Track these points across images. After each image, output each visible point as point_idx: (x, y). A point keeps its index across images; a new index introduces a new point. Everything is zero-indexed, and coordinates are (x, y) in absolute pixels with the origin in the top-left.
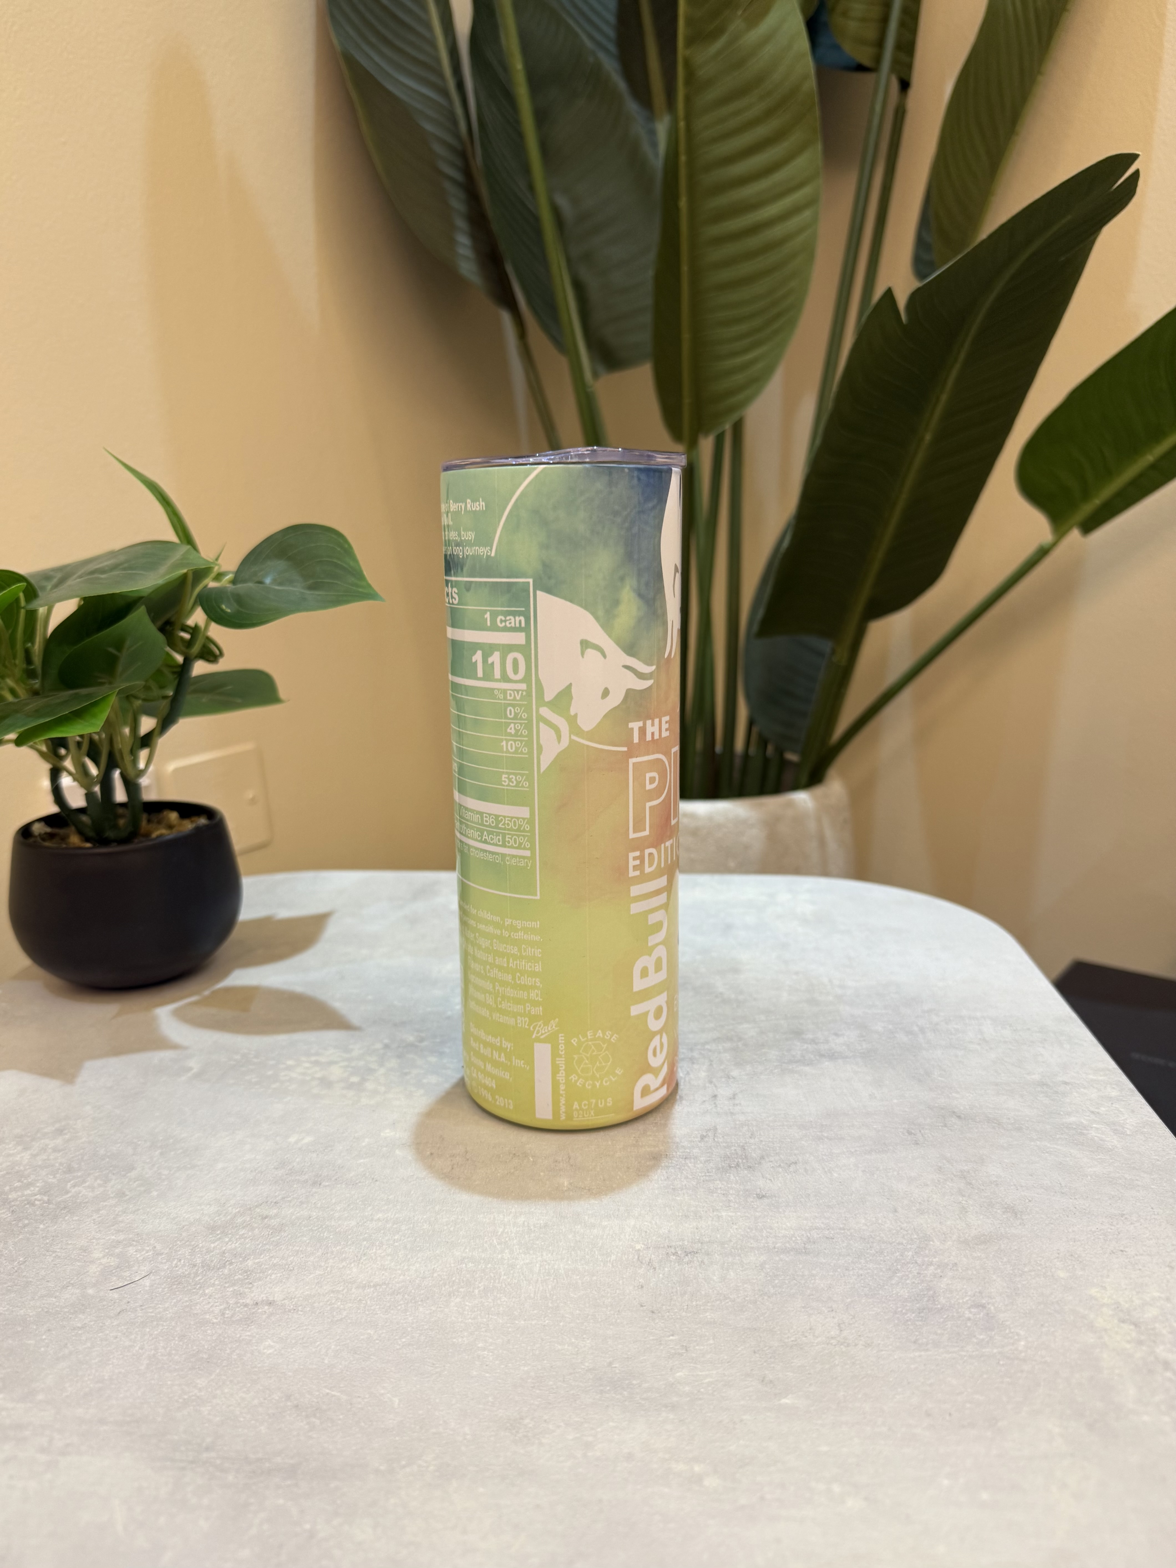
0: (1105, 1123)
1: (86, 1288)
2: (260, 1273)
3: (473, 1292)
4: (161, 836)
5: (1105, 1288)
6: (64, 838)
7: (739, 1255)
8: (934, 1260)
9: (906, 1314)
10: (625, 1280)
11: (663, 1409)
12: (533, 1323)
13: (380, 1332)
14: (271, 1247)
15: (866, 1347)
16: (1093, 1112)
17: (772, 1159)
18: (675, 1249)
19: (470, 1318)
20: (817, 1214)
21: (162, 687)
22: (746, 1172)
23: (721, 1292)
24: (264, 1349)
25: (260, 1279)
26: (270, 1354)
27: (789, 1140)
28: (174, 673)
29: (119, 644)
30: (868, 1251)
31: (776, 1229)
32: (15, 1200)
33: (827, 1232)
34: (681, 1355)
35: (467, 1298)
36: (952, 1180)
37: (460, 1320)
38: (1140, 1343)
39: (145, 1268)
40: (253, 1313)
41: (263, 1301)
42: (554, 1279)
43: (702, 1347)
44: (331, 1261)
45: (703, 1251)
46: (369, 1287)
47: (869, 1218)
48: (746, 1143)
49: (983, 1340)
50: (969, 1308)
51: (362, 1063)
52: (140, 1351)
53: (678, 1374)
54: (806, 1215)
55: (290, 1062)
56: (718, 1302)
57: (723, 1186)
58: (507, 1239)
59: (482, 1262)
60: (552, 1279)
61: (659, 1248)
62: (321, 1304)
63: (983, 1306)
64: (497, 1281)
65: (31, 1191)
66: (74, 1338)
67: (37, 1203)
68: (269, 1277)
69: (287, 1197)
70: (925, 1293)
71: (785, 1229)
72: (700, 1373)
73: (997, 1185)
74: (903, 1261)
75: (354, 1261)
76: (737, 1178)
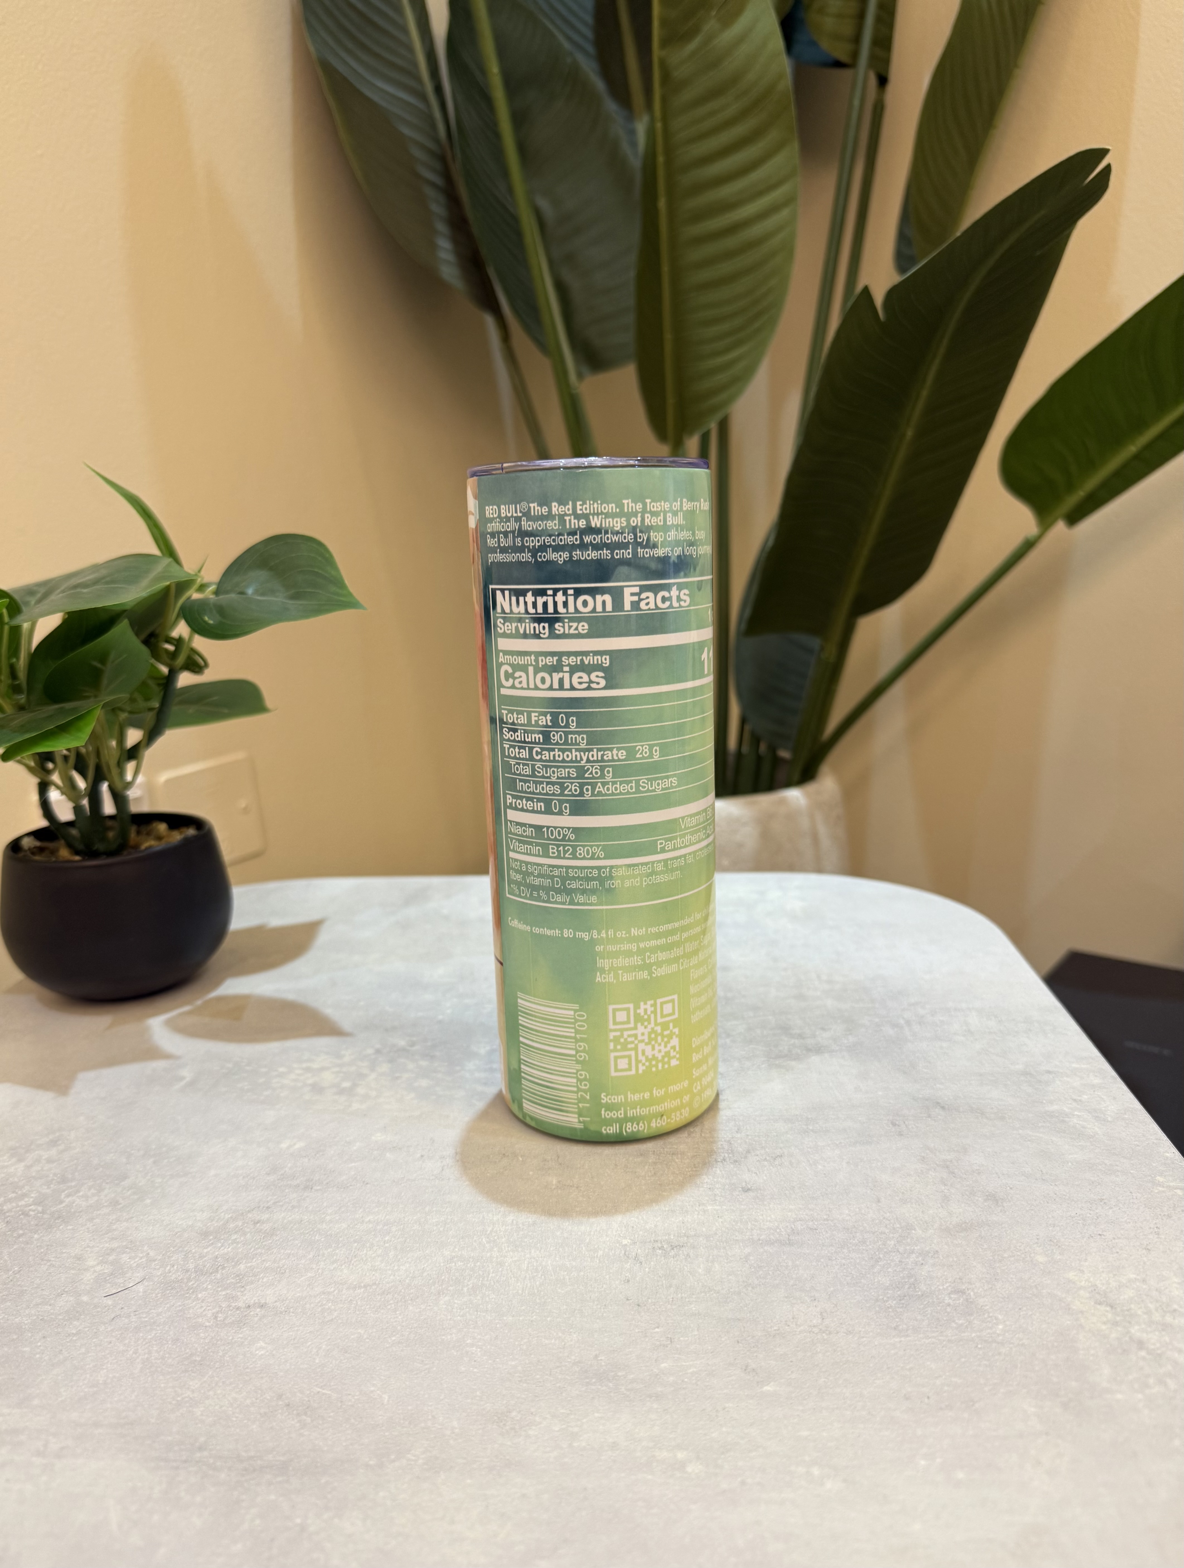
0: (1087, 1110)
1: (80, 1296)
2: (252, 1276)
3: (462, 1289)
4: (150, 847)
5: (1082, 1272)
6: (54, 852)
7: (724, 1248)
8: (916, 1248)
9: (887, 1301)
10: (611, 1275)
11: (648, 1399)
12: (521, 1318)
13: (370, 1331)
14: (263, 1251)
15: (847, 1334)
16: (1075, 1100)
17: (758, 1152)
18: (661, 1242)
19: (459, 1316)
20: (801, 1206)
21: (147, 699)
22: (732, 1166)
23: (705, 1284)
24: (256, 1351)
25: (252, 1283)
26: (262, 1355)
27: (775, 1134)
28: (159, 685)
29: (103, 659)
30: (851, 1241)
31: (761, 1221)
32: (10, 1211)
33: (811, 1223)
34: (665, 1346)
35: (456, 1296)
36: (935, 1169)
37: (449, 1317)
38: (1116, 1324)
39: (138, 1274)
40: (245, 1316)
41: (255, 1304)
42: (542, 1275)
43: (687, 1338)
44: (322, 1263)
45: (689, 1244)
46: (360, 1287)
47: (852, 1209)
48: (733, 1138)
49: (962, 1325)
50: (949, 1294)
51: (353, 1069)
52: (134, 1355)
53: (663, 1365)
54: (791, 1207)
55: (282, 1069)
56: (703, 1294)
57: (709, 1181)
58: (496, 1238)
59: (471, 1260)
60: (540, 1276)
61: (646, 1242)
62: (312, 1305)
63: (963, 1292)
64: (486, 1279)
65: (26, 1202)
66: (69, 1344)
67: (32, 1213)
68: (261, 1280)
69: (279, 1202)
70: (907, 1280)
71: (770, 1221)
72: (684, 1364)
73: (979, 1173)
74: (885, 1250)
75: (345, 1263)
76: (723, 1172)
